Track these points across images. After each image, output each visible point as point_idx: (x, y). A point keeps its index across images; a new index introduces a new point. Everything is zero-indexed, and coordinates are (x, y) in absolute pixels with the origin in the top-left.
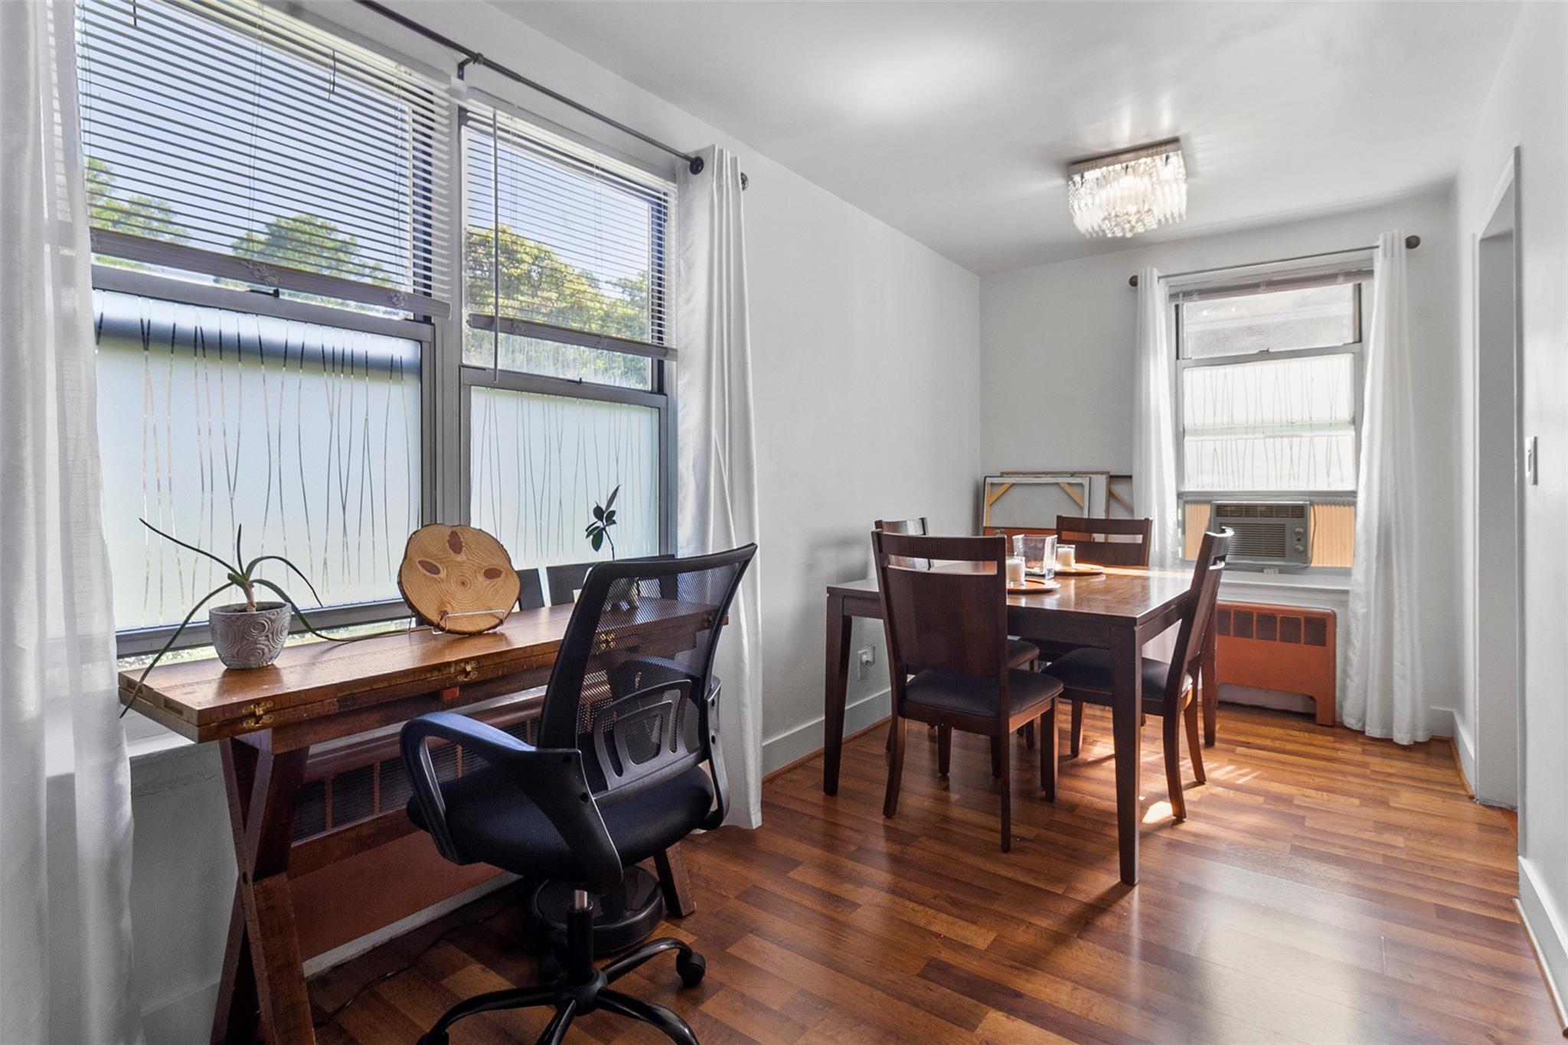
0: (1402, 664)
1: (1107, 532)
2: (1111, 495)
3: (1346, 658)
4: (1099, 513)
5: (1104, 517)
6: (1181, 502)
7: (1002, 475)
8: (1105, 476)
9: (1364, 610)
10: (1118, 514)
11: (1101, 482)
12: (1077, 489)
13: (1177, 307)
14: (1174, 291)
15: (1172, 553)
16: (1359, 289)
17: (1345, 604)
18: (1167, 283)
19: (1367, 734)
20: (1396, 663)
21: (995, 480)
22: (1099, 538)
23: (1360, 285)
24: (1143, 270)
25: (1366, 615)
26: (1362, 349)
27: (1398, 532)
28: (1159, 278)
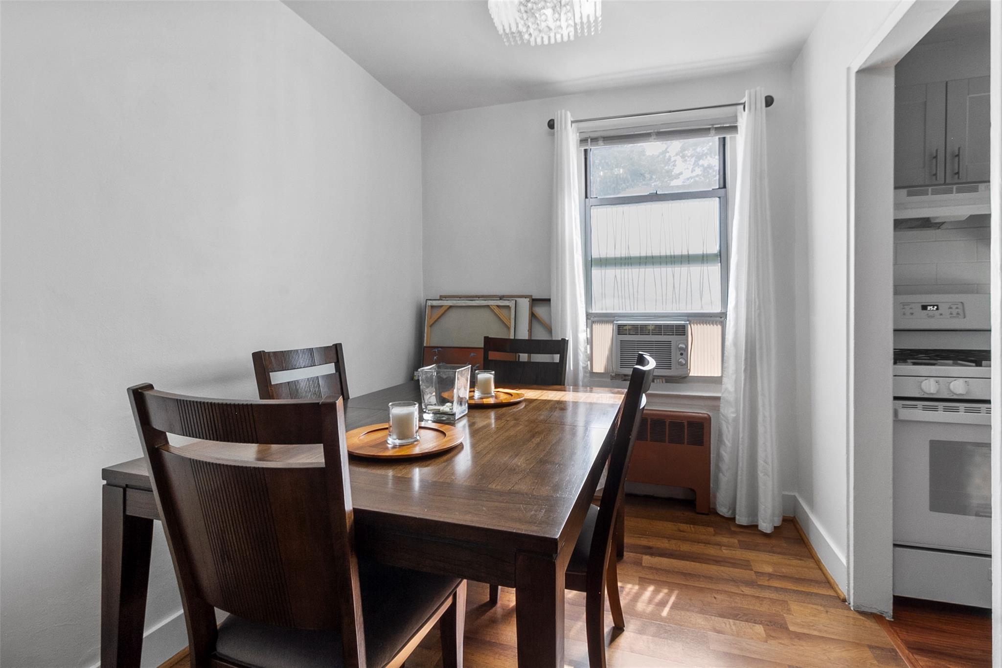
0: (766, 462)
1: (529, 352)
2: (533, 316)
3: (719, 455)
4: (523, 334)
5: (527, 338)
6: (589, 321)
7: (442, 298)
8: (528, 299)
9: (734, 415)
10: (540, 335)
11: (524, 304)
12: (505, 312)
13: (586, 151)
14: (584, 136)
15: (583, 368)
16: (723, 141)
17: (717, 409)
18: (578, 129)
19: (737, 522)
20: (761, 462)
21: (435, 303)
22: (524, 357)
23: (724, 138)
24: (559, 112)
25: (736, 420)
26: (726, 194)
27: (761, 348)
28: (572, 122)
